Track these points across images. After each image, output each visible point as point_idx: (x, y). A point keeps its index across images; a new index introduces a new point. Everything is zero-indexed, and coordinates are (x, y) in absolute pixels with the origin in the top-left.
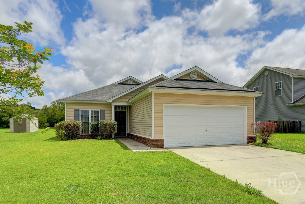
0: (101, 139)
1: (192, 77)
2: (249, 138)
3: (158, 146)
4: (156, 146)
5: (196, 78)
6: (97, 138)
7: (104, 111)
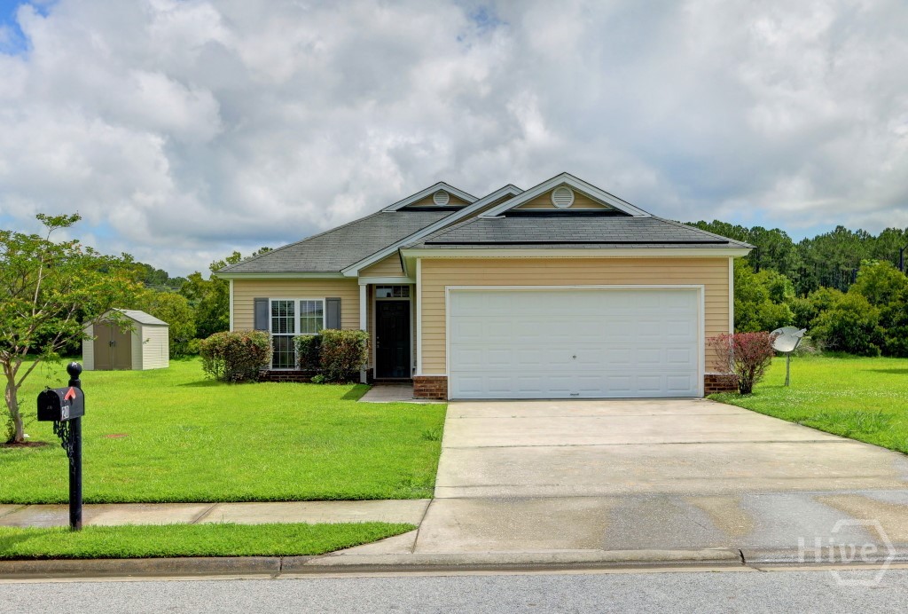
0: (323, 382)
1: (556, 204)
2: (711, 381)
3: (431, 395)
4: (426, 395)
5: (570, 204)
6: (312, 379)
7: (338, 301)
